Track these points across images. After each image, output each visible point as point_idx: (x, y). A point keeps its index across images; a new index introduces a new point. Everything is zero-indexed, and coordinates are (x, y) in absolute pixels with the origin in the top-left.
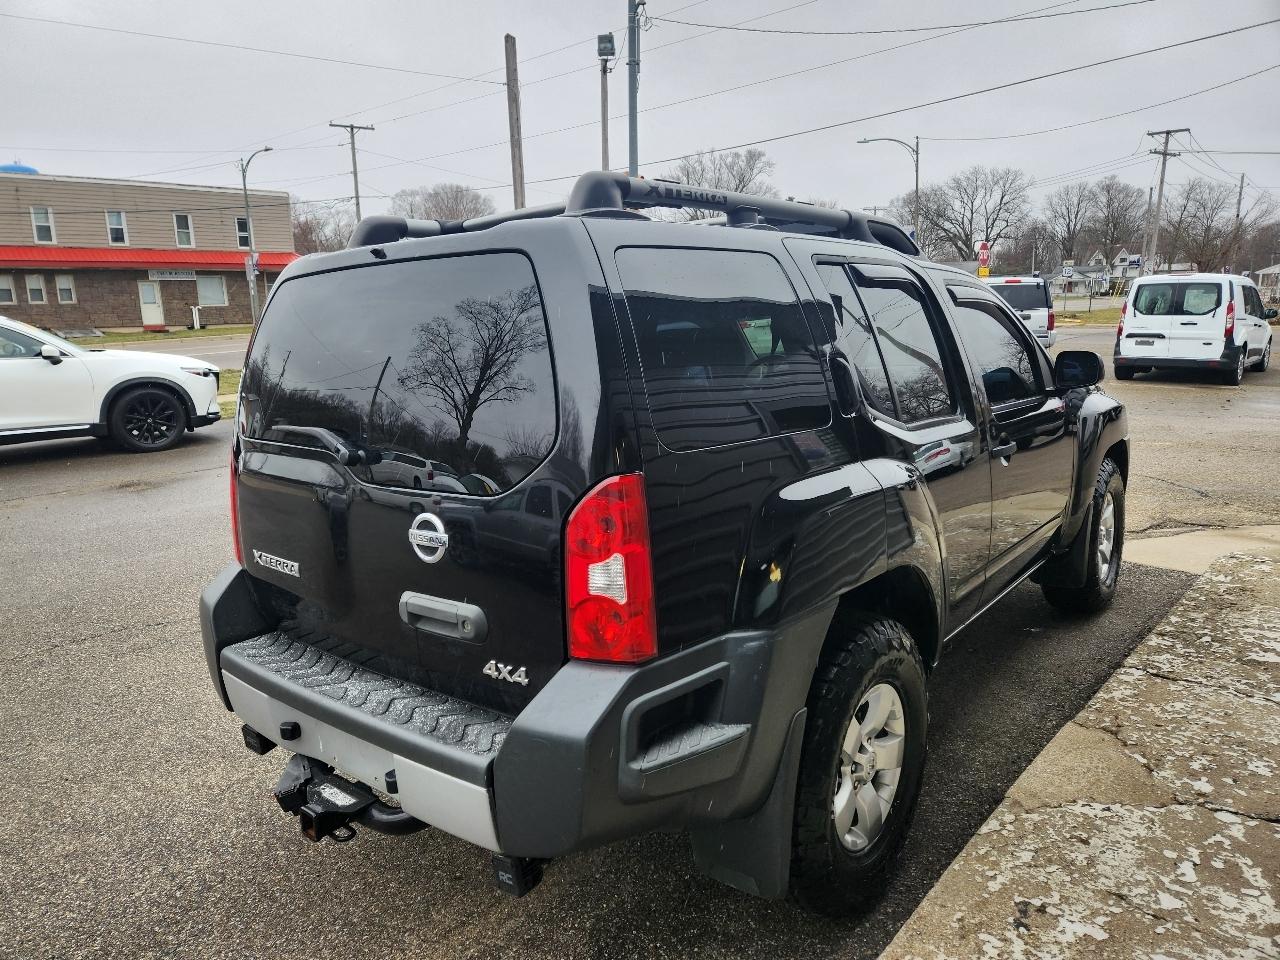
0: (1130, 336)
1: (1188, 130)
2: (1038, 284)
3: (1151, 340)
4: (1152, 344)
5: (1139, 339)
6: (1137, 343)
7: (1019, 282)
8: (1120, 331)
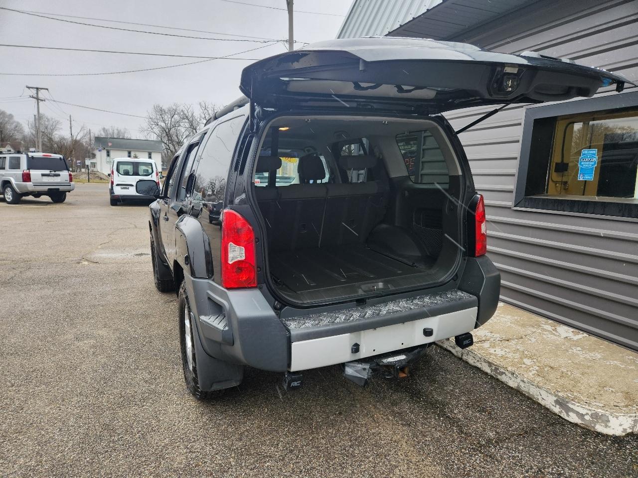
0: (118, 185)
1: (47, 89)
2: (60, 158)
3: (127, 187)
4: (128, 188)
5: (122, 187)
6: (122, 188)
7: (51, 156)
8: (112, 183)
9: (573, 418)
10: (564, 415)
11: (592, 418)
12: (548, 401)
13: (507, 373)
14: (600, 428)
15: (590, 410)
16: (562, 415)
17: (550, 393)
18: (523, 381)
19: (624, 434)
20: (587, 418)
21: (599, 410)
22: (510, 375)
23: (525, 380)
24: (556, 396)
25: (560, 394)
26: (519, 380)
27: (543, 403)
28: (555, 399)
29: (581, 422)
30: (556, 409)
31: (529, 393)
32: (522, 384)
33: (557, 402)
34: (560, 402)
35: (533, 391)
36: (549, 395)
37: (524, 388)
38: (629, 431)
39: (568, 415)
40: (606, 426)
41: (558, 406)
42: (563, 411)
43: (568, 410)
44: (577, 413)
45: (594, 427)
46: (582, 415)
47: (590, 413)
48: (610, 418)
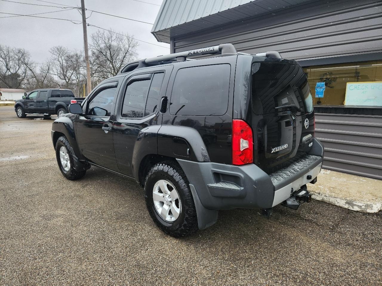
9: (356, 209)
10: (351, 208)
11: (366, 207)
12: (342, 203)
13: (315, 194)
14: (369, 211)
15: (365, 203)
16: (349, 209)
17: (342, 199)
18: (326, 196)
19: (378, 211)
20: (363, 207)
21: (368, 203)
22: (317, 195)
23: (327, 195)
24: (346, 200)
25: (348, 199)
26: (323, 196)
27: (338, 205)
28: (346, 201)
29: (360, 210)
30: (346, 206)
31: (329, 201)
32: (325, 198)
33: (346, 203)
34: (348, 203)
35: (332, 200)
36: (342, 200)
37: (326, 199)
38: (380, 209)
39: (353, 208)
40: (372, 209)
41: (347, 205)
42: (350, 206)
43: (353, 205)
44: (358, 206)
45: (366, 211)
46: (361, 206)
47: (364, 205)
48: (374, 205)
